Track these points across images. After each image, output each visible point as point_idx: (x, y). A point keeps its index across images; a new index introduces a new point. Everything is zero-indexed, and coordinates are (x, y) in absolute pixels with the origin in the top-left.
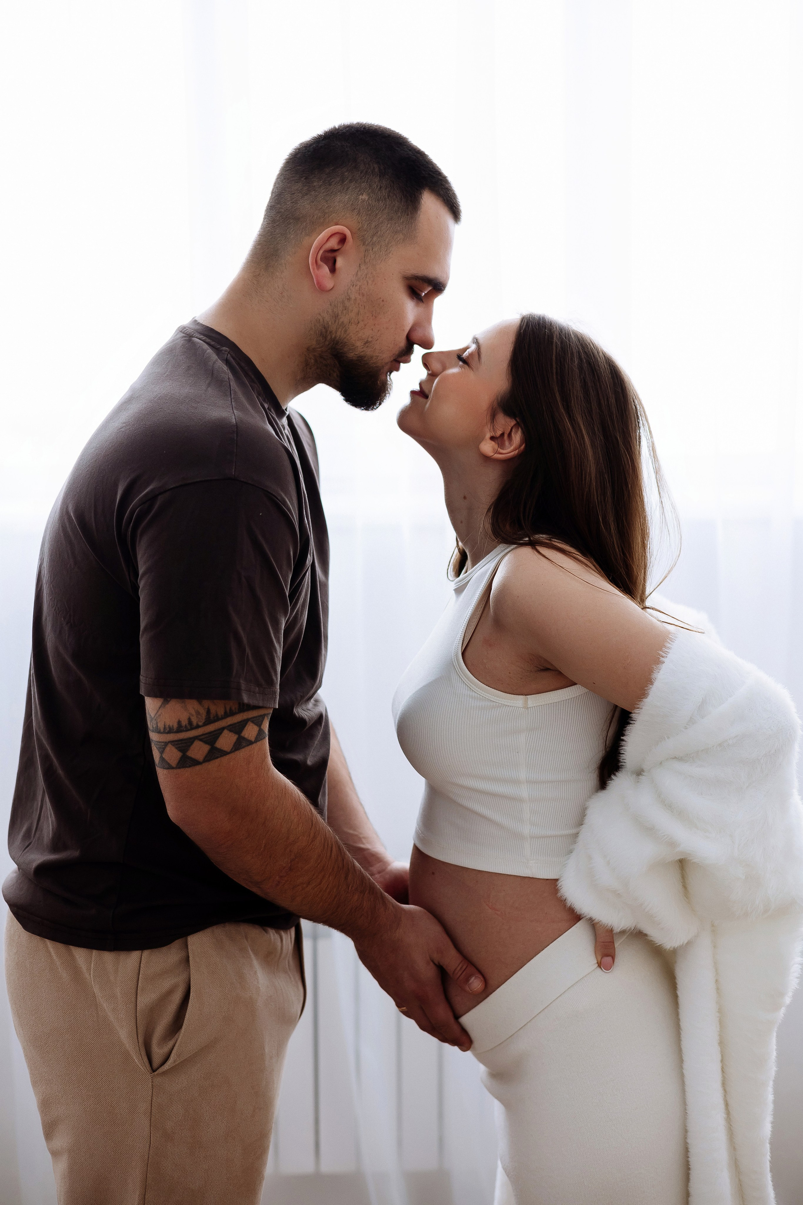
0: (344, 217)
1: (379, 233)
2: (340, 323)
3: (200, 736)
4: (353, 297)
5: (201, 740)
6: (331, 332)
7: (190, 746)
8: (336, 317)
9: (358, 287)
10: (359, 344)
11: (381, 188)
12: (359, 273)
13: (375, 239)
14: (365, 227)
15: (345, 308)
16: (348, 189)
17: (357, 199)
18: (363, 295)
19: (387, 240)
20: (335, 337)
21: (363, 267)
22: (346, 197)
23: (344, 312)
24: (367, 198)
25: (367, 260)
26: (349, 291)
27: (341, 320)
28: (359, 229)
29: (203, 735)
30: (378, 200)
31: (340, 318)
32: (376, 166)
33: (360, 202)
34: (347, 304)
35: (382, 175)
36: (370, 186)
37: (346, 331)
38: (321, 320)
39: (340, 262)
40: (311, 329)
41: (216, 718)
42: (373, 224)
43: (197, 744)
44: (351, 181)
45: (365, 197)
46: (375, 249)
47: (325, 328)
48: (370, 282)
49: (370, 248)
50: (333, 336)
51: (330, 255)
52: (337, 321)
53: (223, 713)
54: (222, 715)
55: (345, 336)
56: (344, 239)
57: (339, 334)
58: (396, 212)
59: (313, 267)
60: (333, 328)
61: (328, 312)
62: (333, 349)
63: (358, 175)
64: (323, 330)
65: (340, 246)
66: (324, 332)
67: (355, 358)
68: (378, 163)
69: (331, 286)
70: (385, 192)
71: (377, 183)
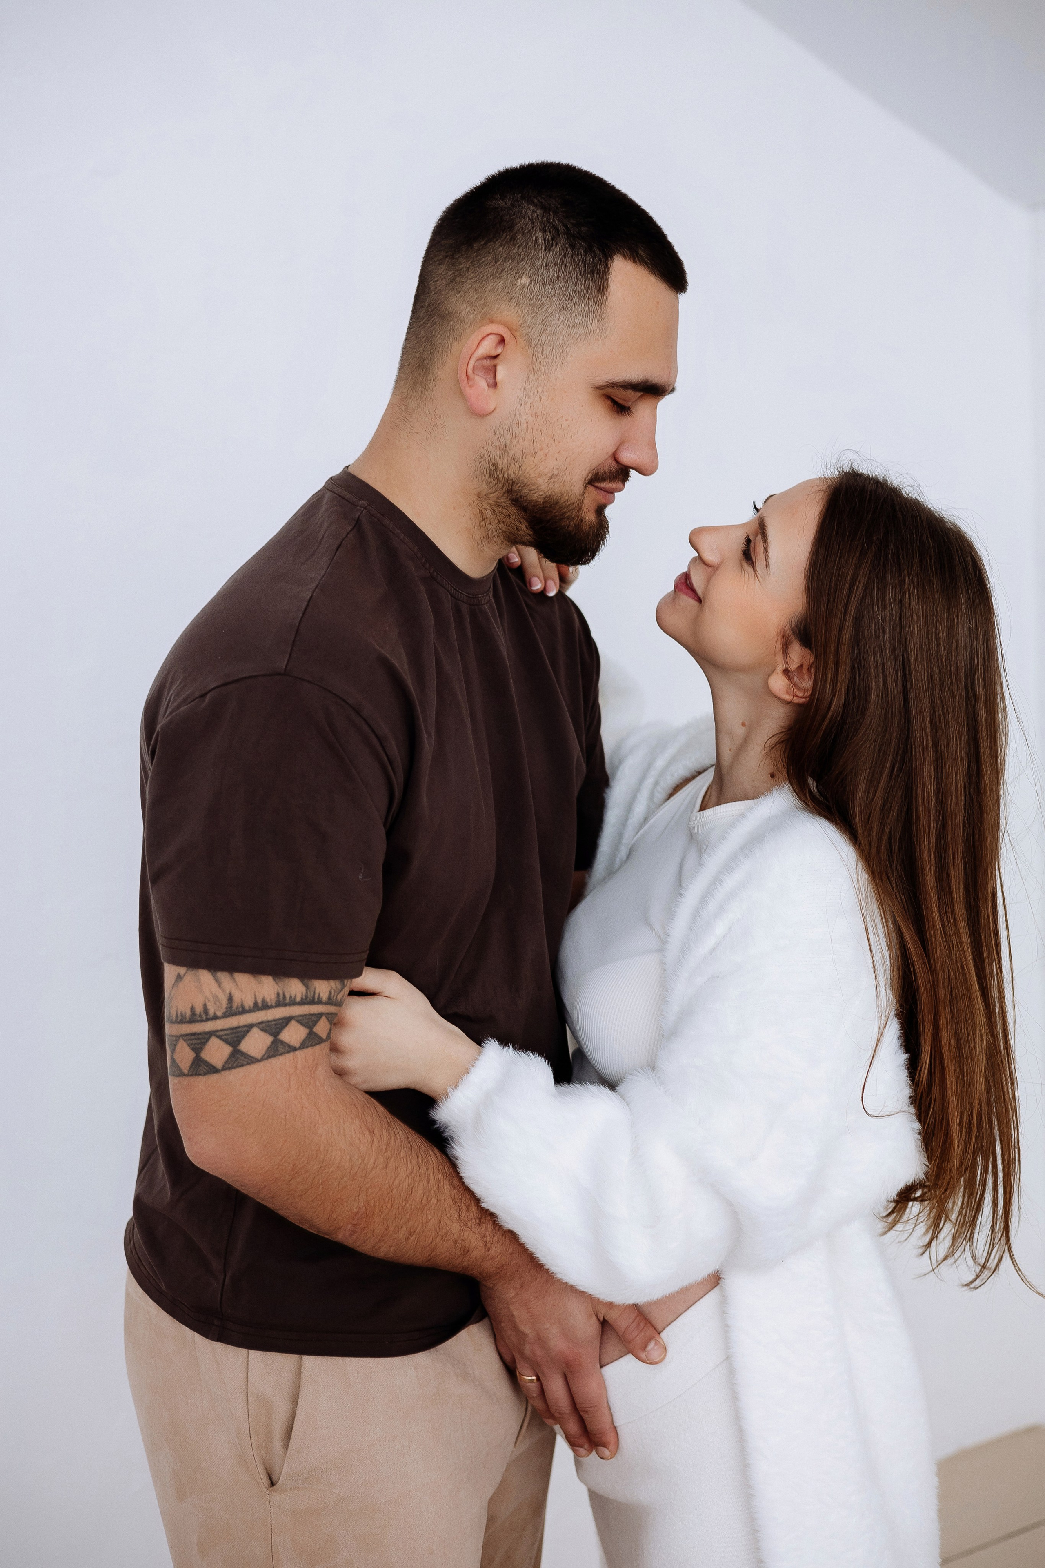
0: (499, 311)
1: (549, 329)
2: (511, 457)
3: (217, 1031)
4: (523, 420)
5: (219, 1037)
6: (500, 470)
7: (204, 1044)
8: (504, 448)
9: (528, 406)
10: (540, 481)
11: (546, 266)
12: (528, 387)
13: (543, 338)
14: (529, 322)
15: (514, 436)
16: (502, 271)
17: (513, 284)
18: (537, 416)
19: (561, 338)
20: (509, 476)
21: (531, 377)
22: (501, 283)
23: (514, 441)
24: (528, 282)
25: (536, 368)
26: (517, 413)
27: (512, 453)
28: (520, 326)
29: (222, 1030)
30: (545, 285)
31: (510, 450)
32: (539, 234)
33: (518, 288)
34: (516, 430)
35: (548, 247)
36: (532, 265)
37: (520, 466)
38: (486, 456)
39: (502, 373)
40: (476, 468)
41: (241, 1009)
42: (540, 318)
43: (214, 1042)
44: (505, 261)
46: (545, 352)
47: (493, 465)
48: (544, 397)
49: (539, 350)
50: (506, 475)
51: (488, 364)
52: (506, 455)
53: (251, 1005)
54: (249, 1007)
55: (521, 472)
56: (502, 341)
57: (513, 472)
58: (571, 298)
59: (464, 384)
60: (503, 464)
61: (492, 443)
62: (509, 492)
63: (515, 250)
64: (492, 468)
65: (499, 350)
66: (494, 471)
67: (541, 500)
68: (544, 231)
69: (492, 407)
70: (553, 271)
71: (541, 259)
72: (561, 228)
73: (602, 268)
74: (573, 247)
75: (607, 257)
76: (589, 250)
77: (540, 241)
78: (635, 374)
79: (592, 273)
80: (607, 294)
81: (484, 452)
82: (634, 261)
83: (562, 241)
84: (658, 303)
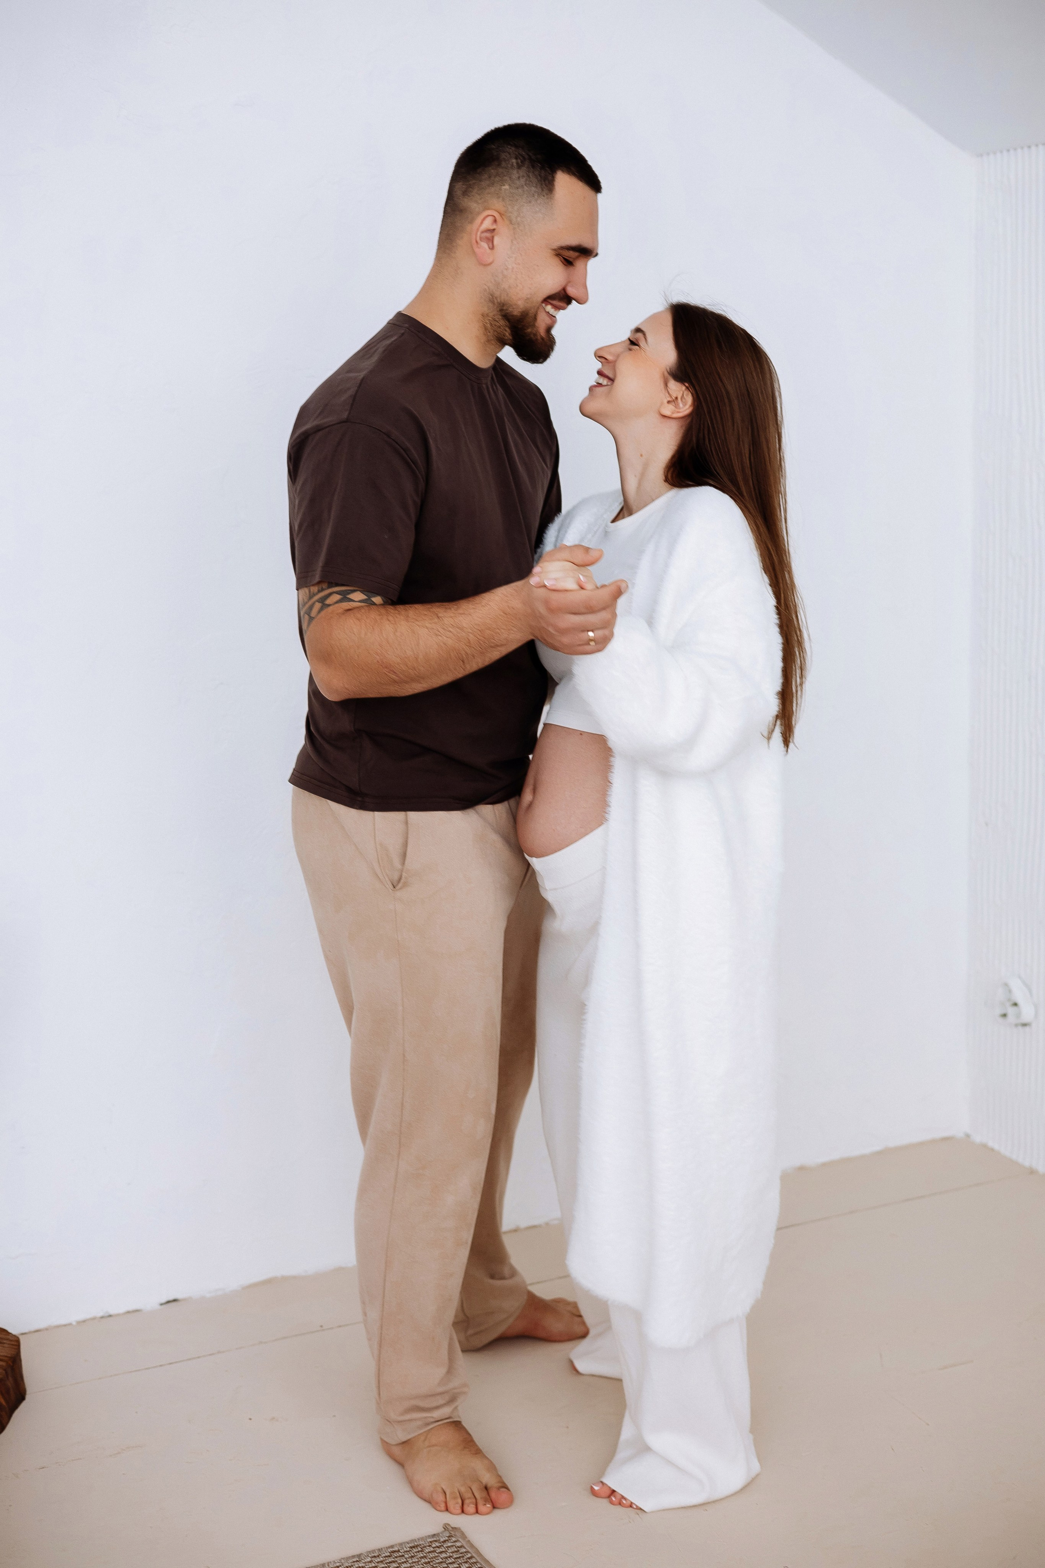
0: (493, 203)
1: (521, 214)
2: (502, 289)
4: (509, 268)
6: (496, 298)
8: (498, 285)
9: (513, 258)
10: (520, 302)
11: (518, 178)
12: (510, 247)
13: (519, 219)
14: (510, 209)
15: (504, 277)
16: (494, 183)
17: (500, 189)
18: (519, 264)
19: (530, 219)
21: (513, 241)
22: (493, 189)
23: (504, 279)
25: (515, 236)
26: (506, 264)
27: (503, 287)
28: (506, 212)
30: (518, 188)
31: (502, 285)
32: (514, 161)
33: (503, 191)
34: (505, 272)
35: (519, 167)
36: (510, 178)
37: (507, 295)
38: (487, 288)
39: (496, 240)
40: (481, 297)
42: (516, 208)
44: (495, 177)
45: (507, 187)
46: (521, 228)
47: (491, 295)
48: (523, 254)
49: (517, 226)
50: (499, 301)
51: (488, 235)
52: (500, 288)
55: (508, 298)
56: (495, 221)
57: (504, 298)
58: (533, 196)
59: (475, 246)
60: (497, 294)
61: (491, 282)
62: (501, 310)
63: (500, 170)
64: (491, 296)
65: (494, 227)
66: (492, 299)
67: (519, 314)
68: (516, 158)
69: (490, 260)
70: (522, 181)
71: (515, 174)
72: (526, 157)
73: (550, 178)
74: (533, 167)
75: (553, 172)
76: (542, 168)
77: (515, 164)
78: (573, 241)
79: (545, 181)
80: (554, 192)
81: (486, 287)
82: (569, 174)
83: (527, 163)
84: (585, 198)
